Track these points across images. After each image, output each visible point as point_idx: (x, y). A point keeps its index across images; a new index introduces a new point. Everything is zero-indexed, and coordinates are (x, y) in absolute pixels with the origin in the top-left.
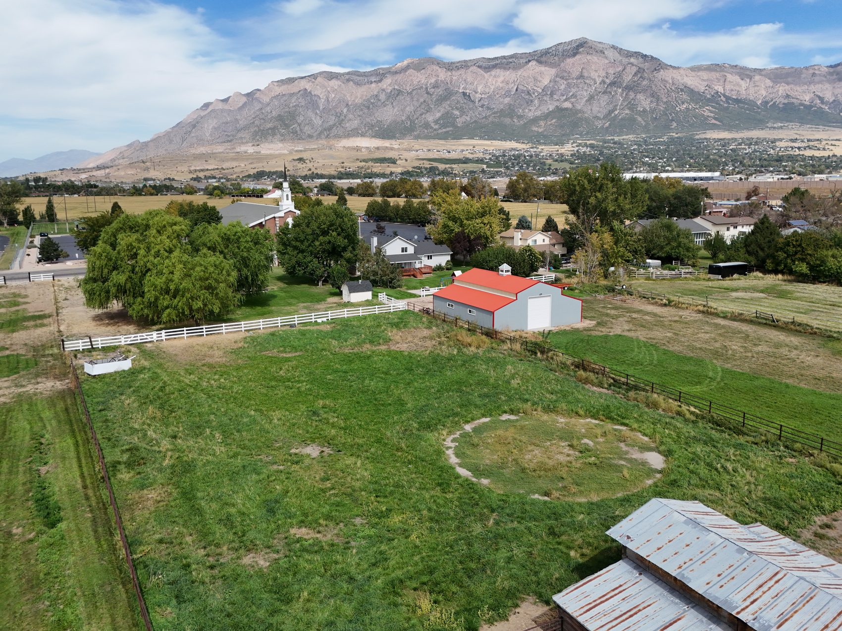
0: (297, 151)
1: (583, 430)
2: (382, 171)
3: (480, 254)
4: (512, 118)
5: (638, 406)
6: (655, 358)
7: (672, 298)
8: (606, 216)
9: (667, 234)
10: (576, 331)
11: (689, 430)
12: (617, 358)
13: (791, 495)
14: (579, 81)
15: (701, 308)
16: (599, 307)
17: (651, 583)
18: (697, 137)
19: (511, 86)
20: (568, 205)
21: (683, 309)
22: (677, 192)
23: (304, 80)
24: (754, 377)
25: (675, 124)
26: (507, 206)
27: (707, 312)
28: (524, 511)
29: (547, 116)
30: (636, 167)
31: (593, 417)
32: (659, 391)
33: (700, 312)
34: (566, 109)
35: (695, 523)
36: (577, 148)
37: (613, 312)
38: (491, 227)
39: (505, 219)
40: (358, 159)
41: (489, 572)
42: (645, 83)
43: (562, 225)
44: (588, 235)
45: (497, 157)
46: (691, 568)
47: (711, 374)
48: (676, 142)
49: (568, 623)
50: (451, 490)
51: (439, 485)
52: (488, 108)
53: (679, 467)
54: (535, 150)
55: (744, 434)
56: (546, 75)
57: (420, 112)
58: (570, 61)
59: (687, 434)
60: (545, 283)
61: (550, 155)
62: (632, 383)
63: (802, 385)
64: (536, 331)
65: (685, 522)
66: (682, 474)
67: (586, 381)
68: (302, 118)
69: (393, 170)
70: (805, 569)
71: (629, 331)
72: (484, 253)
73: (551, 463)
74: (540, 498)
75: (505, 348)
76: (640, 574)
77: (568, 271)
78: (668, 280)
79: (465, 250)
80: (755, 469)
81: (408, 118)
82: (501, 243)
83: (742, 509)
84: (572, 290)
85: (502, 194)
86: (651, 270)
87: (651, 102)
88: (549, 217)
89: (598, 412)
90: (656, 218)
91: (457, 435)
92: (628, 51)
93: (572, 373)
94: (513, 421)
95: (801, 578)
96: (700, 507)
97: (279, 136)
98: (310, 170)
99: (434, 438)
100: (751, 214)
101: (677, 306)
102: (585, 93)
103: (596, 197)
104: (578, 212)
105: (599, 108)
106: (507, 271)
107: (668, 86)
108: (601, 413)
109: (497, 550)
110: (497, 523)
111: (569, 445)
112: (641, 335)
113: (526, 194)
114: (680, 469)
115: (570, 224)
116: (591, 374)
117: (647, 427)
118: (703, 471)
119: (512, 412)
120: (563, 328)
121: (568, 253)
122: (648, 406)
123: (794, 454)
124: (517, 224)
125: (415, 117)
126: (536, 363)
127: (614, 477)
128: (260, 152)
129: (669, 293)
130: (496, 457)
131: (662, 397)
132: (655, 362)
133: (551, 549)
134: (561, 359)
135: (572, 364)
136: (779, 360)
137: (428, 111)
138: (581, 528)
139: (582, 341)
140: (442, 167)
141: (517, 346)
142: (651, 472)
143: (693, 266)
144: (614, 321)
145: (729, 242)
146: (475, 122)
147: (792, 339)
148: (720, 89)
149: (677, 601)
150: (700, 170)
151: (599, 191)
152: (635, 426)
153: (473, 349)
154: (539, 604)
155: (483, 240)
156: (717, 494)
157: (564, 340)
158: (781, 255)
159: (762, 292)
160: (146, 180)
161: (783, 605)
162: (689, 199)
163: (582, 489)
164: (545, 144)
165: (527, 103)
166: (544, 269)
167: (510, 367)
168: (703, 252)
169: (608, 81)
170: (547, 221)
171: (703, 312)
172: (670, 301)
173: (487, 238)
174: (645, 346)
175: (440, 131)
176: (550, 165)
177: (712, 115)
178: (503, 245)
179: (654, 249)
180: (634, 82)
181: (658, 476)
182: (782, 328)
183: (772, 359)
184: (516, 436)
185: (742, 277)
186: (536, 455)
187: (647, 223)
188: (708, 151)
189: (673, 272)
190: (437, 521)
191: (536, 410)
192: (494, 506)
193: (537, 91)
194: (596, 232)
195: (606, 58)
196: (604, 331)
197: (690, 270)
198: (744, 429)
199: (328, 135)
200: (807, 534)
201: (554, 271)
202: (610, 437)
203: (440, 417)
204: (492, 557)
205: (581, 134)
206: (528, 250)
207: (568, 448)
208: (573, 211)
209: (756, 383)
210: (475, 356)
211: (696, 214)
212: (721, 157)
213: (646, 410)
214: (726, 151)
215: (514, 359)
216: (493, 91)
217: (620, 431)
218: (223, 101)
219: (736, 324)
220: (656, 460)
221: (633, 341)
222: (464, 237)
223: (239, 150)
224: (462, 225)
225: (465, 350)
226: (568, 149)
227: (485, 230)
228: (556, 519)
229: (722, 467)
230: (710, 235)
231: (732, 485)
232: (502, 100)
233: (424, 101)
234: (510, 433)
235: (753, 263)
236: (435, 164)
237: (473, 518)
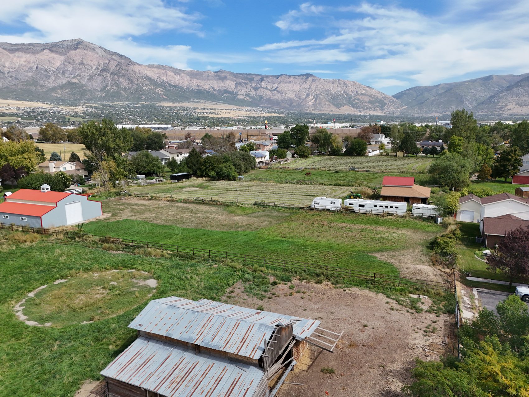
1: (110, 277)
3: (24, 179)
4: (36, 86)
5: (140, 257)
6: (148, 229)
7: (153, 195)
8: (109, 151)
9: (147, 160)
10: (100, 221)
11: (168, 263)
12: (126, 232)
13: (216, 282)
14: (81, 66)
15: (169, 199)
16: (112, 205)
17: (154, 344)
18: (157, 105)
19: (32, 65)
20: (85, 144)
21: (160, 200)
22: (149, 136)
24: (196, 230)
25: (143, 97)
26: (41, 146)
27: (172, 201)
28: (77, 334)
29: (62, 87)
30: (125, 121)
31: (115, 268)
32: (151, 246)
33: (168, 201)
34: (75, 83)
35: (172, 306)
36: (86, 109)
37: (121, 207)
38: (30, 160)
39: (41, 155)
41: (58, 376)
42: (123, 71)
43: (82, 158)
44: (100, 163)
45: (29, 113)
46: (172, 329)
47: (176, 232)
48: (146, 107)
49: (111, 384)
50: (23, 337)
51: (13, 336)
52: (16, 79)
53: (165, 283)
54: (57, 109)
55: (194, 259)
56: (58, 61)
58: (73, 52)
59: (167, 266)
60: (76, 194)
61: (68, 113)
62: (136, 245)
63: (218, 230)
64: (73, 225)
65: (168, 308)
66: (166, 287)
67: (109, 249)
70: (221, 312)
71: (131, 216)
72: (28, 179)
73: (92, 301)
74: (87, 323)
75: (53, 238)
76: (148, 342)
77: (90, 185)
78: (150, 185)
79: (13, 177)
80: (200, 274)
82: (40, 171)
83: (196, 295)
84: (94, 197)
85: (36, 138)
86: (140, 180)
87: (129, 83)
88: (73, 152)
89: (118, 265)
90: (139, 151)
91: (24, 301)
92: (110, 51)
93: (100, 246)
94: (64, 283)
95: (220, 316)
96: (175, 298)
99: (5, 308)
100: (188, 148)
101: (156, 199)
102: (86, 74)
103: (102, 139)
104: (92, 149)
105: (97, 83)
106: (47, 189)
107: (137, 75)
108: (120, 265)
109: (62, 362)
110: (60, 346)
111: (102, 288)
112: (138, 217)
113: (54, 138)
114: (165, 284)
115: (88, 157)
116: (112, 244)
117: (147, 267)
118: (176, 282)
119: (62, 277)
120: (91, 220)
121: (89, 174)
122: (146, 255)
123: (216, 262)
124: (51, 158)
126: (75, 245)
127: (131, 298)
129: (151, 193)
130: (54, 308)
131: (152, 249)
132: (147, 231)
133: (97, 349)
134: (92, 239)
135: (99, 241)
136: (207, 220)
138: (114, 331)
139: (104, 226)
141: (61, 236)
142: (150, 290)
143: (163, 177)
144: (122, 212)
145: (179, 163)
146: (7, 87)
147: (212, 208)
148: (165, 79)
149: (168, 348)
150: (161, 124)
151: (104, 136)
152: (140, 267)
153: (28, 244)
154: (93, 382)
155: (27, 170)
156: (184, 291)
157: (92, 227)
158: (203, 168)
159: (197, 187)
161: (214, 331)
162: (156, 140)
163: (113, 310)
164: (63, 105)
165: (46, 77)
166: (74, 186)
167: (58, 250)
168: (167, 169)
169: (100, 68)
170: (72, 155)
171: (170, 201)
172: (152, 197)
173: (28, 168)
174: (141, 223)
176: (69, 119)
177: (163, 93)
178: (42, 172)
179: (140, 168)
180: (117, 70)
181: (155, 291)
182: (207, 204)
183: (204, 220)
184: (67, 291)
185: (187, 180)
186: (82, 299)
187: (134, 154)
188: (163, 113)
189: (152, 181)
190: (15, 360)
191: (79, 273)
192: (57, 337)
193: (52, 70)
194: (105, 160)
195: (97, 53)
196: (117, 218)
197: (161, 179)
198: (194, 257)
200: (224, 298)
201: (80, 187)
202: (126, 277)
203: (8, 293)
204: (59, 367)
205: (87, 100)
206: (61, 174)
207: (102, 290)
208: (89, 148)
209: (198, 232)
210: (31, 248)
211: (161, 148)
212: (170, 116)
213: (145, 258)
214: (173, 113)
215: (60, 245)
216: (19, 67)
217: (132, 272)
219: (186, 205)
220: (153, 283)
221: (134, 222)
222: (10, 168)
224: (6, 160)
225: (22, 245)
226: (80, 109)
227: (27, 163)
228: (99, 332)
229: (185, 277)
230: (170, 159)
231: (190, 285)
232: (26, 74)
234: (63, 291)
235: (191, 173)
237: (42, 349)
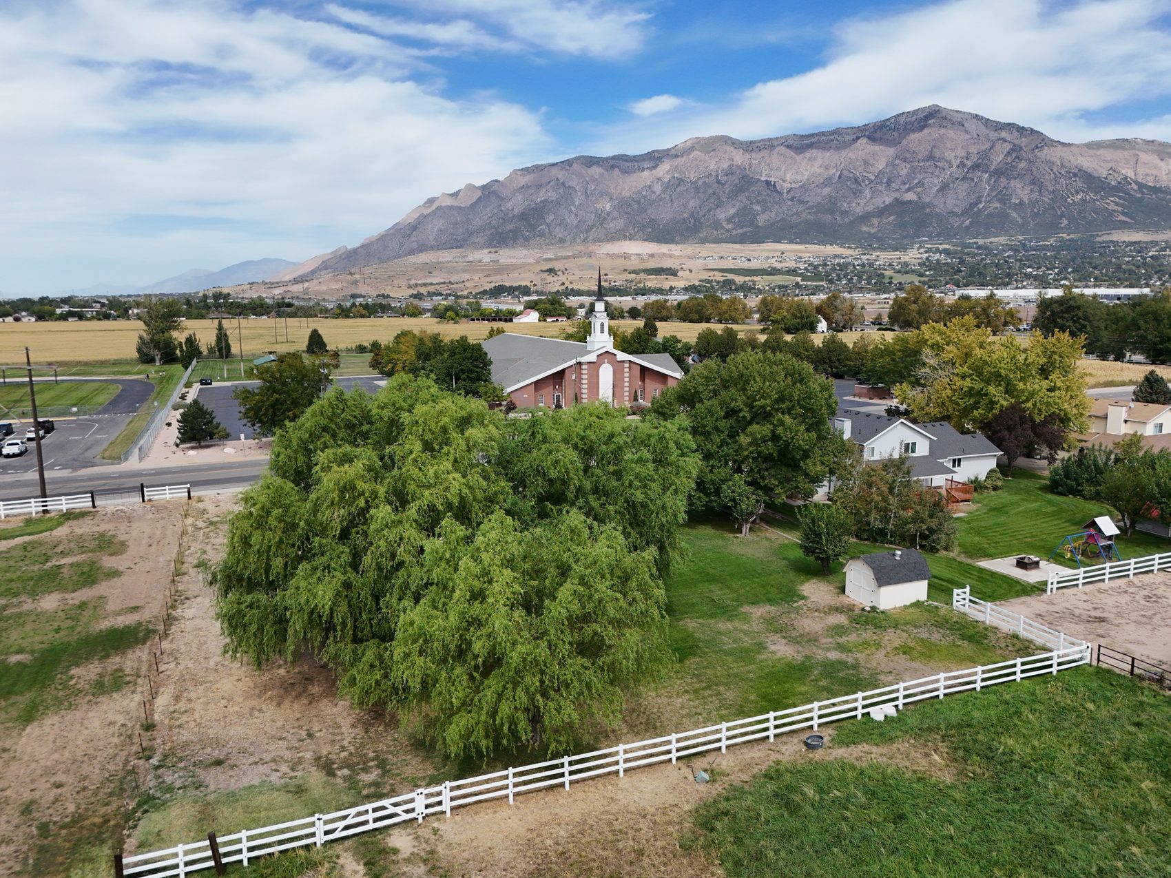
0: (545, 260)
2: (658, 286)
4: (833, 213)
14: (928, 164)
18: (1098, 239)
19: (832, 172)
23: (556, 167)
25: (1065, 222)
29: (881, 212)
30: (1016, 281)
34: (910, 202)
36: (926, 255)
40: (626, 270)
42: (1022, 165)
45: (816, 267)
48: (1069, 246)
52: (800, 202)
54: (868, 257)
56: (882, 156)
57: (707, 208)
58: (914, 137)
61: (890, 265)
68: (551, 217)
69: (674, 284)
81: (692, 214)
87: (1031, 191)
92: (998, 123)
97: (522, 240)
98: (563, 284)
102: (936, 181)
105: (956, 200)
107: (1055, 170)
125: (701, 214)
128: (498, 261)
137: (718, 206)
140: (739, 279)
146: (783, 219)
148: (1130, 174)
160: (354, 296)
164: (880, 249)
165: (855, 194)
169: (969, 163)
175: (734, 233)
176: (891, 278)
177: (1120, 209)
180: (1007, 164)
188: (1118, 258)
193: (868, 179)
195: (967, 132)
199: (585, 239)
205: (930, 236)
212: (1138, 267)
214: (1144, 259)
216: (808, 180)
218: (451, 195)
223: (471, 259)
226: (913, 256)
232: (819, 191)
233: (714, 193)
236: (730, 276)
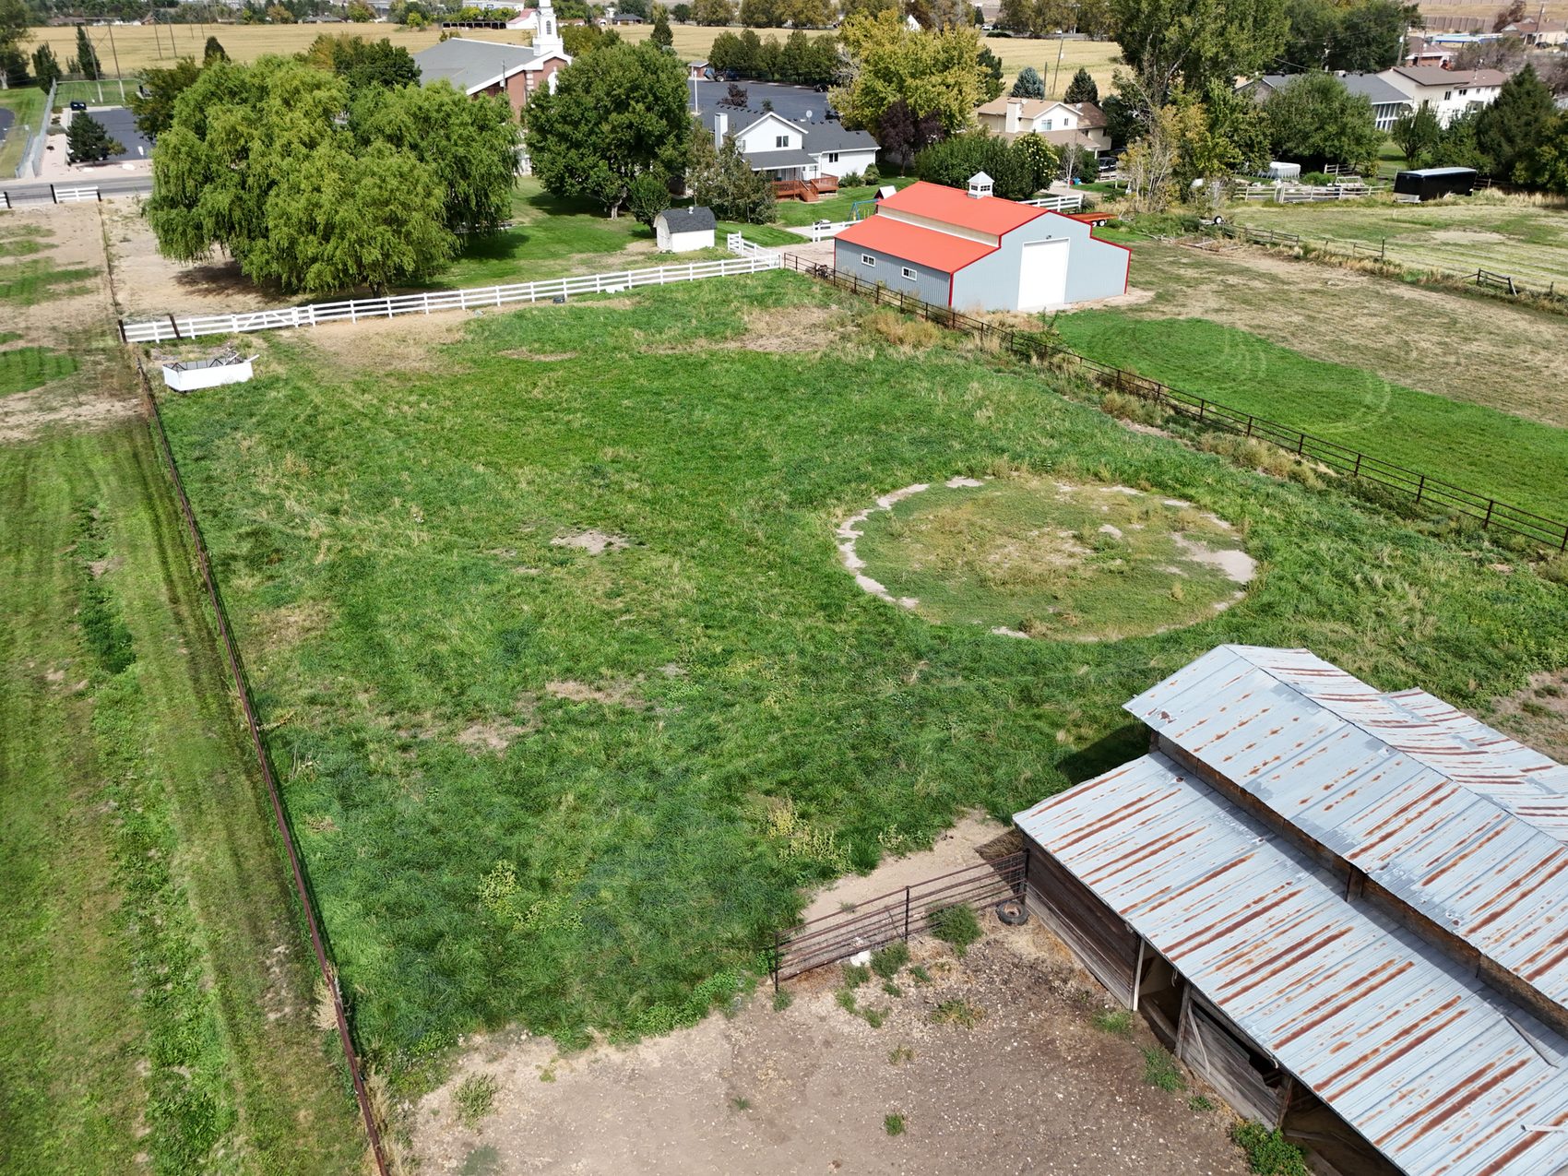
1: (1105, 508)
3: (937, 151)
5: (1216, 462)
6: (1264, 367)
7: (1313, 243)
8: (1197, 69)
9: (1320, 107)
10: (1114, 311)
11: (1309, 509)
12: (1187, 366)
13: (1490, 633)
15: (1369, 264)
16: (1162, 262)
20: (1122, 43)
21: (1332, 265)
22: (1352, 14)
24: (1451, 406)
26: (999, 47)
27: (1382, 273)
28: (978, 658)
31: (1126, 483)
32: (1260, 433)
33: (1365, 271)
37: (1190, 273)
38: (960, 92)
39: (992, 76)
41: (903, 765)
43: (1105, 90)
44: (1156, 110)
46: (1275, 774)
47: (1368, 399)
49: (1040, 861)
50: (844, 616)
51: (823, 607)
53: (1281, 579)
55: (1415, 516)
59: (1304, 518)
60: (1061, 214)
62: (1212, 416)
63: (1546, 421)
64: (1034, 312)
66: (1283, 592)
67: (1122, 412)
70: (1494, 779)
71: (1217, 311)
72: (942, 150)
73: (1036, 569)
74: (1010, 633)
75: (970, 346)
76: (1179, 780)
77: (1110, 186)
78: (1310, 205)
79: (907, 141)
80: (1428, 584)
82: (980, 127)
83: (1391, 658)
84: (1113, 226)
85: (990, 20)
86: (1278, 184)
88: (1082, 71)
89: (1137, 472)
90: (1302, 71)
91: (863, 516)
93: (1095, 397)
94: (971, 490)
95: (1483, 797)
96: (1307, 660)
99: (818, 522)
100: (1499, 65)
101: (1321, 259)
103: (1181, 26)
104: (1141, 61)
106: (985, 188)
108: (1143, 475)
109: (921, 726)
110: (925, 679)
111: (1074, 536)
112: (1241, 319)
113: (1040, 21)
114: (1283, 584)
115: (1123, 87)
116: (1133, 398)
117: (1230, 503)
118: (1326, 586)
119: (971, 472)
120: (1087, 306)
121: (1113, 148)
122: (1236, 461)
123: (1509, 555)
124: (1016, 86)
126: (1025, 378)
127: (1156, 596)
129: (1308, 233)
130: (932, 557)
131: (1265, 445)
132: (1261, 375)
133: (1020, 726)
134: (1077, 368)
135: (1098, 379)
136: (1508, 371)
138: (1081, 689)
139: (1122, 332)
141: (994, 344)
142: (1229, 586)
143: (1366, 175)
144: (1190, 291)
145: (1444, 125)
147: (1542, 328)
149: (1243, 829)
151: (1189, 14)
152: (1207, 500)
153: (906, 349)
154: (991, 823)
155: (945, 122)
156: (1348, 630)
157: (1086, 330)
158: (1548, 152)
159: (1497, 230)
161: (1441, 845)
162: (1375, 31)
163: (1091, 618)
166: (1061, 183)
167: (976, 385)
168: (1391, 147)
170: (1076, 79)
171: (1372, 273)
172: (1307, 250)
173: (951, 117)
174: (1246, 342)
178: (984, 132)
179: (1289, 139)
181: (1240, 595)
182: (1526, 305)
183: (1496, 368)
184: (975, 519)
185: (1462, 199)
186: (1009, 553)
187: (1280, 82)
189: (1323, 189)
190: (815, 673)
191: (1017, 469)
192: (923, 648)
194: (1174, 103)
196: (1169, 311)
197: (1358, 185)
198: (1418, 508)
200: (1509, 707)
201: (1081, 188)
202: (1155, 521)
203: (832, 483)
204: (911, 740)
206: (1033, 142)
207: (1072, 541)
208: (1132, 58)
209: (1458, 416)
210: (910, 364)
211: (1386, 63)
213: (1233, 469)
215: (986, 369)
217: (1176, 510)
219: (1434, 298)
220: (1238, 566)
221: (1222, 333)
222: (905, 114)
224: (901, 88)
225: (891, 350)
227: (949, 100)
228: (1036, 674)
229: (1365, 579)
230: (1409, 108)
231: (1377, 614)
234: (965, 513)
235: (1487, 170)
237: (880, 668)
